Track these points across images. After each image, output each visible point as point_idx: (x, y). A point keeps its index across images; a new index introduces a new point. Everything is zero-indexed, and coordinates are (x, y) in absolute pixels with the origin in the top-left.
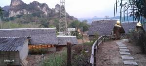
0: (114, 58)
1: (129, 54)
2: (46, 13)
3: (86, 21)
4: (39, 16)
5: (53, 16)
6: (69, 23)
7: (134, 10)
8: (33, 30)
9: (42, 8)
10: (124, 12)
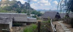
0: (60, 29)
1: (66, 28)
2: (20, 6)
3: (40, 11)
4: (16, 7)
5: (23, 8)
6: (31, 12)
7: (66, 7)
8: (15, 14)
9: (18, 4)
10: (62, 8)
